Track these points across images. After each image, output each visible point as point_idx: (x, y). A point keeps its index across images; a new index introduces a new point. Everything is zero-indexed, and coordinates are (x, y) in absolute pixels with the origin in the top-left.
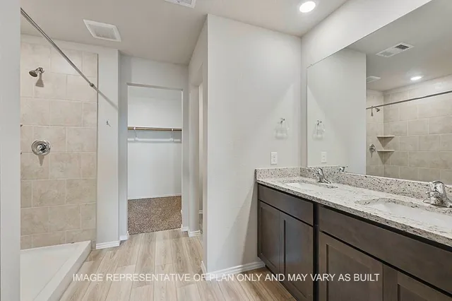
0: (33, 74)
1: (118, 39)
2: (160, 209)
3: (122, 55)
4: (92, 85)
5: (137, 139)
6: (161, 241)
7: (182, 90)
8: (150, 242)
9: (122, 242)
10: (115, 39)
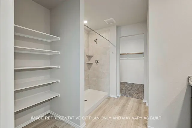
0: (95, 41)
1: (115, 22)
2: (136, 89)
3: (118, 27)
4: (108, 41)
5: (128, 58)
6: (132, 102)
7: (143, 34)
8: (127, 101)
9: (118, 97)
10: (114, 22)
